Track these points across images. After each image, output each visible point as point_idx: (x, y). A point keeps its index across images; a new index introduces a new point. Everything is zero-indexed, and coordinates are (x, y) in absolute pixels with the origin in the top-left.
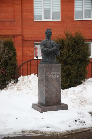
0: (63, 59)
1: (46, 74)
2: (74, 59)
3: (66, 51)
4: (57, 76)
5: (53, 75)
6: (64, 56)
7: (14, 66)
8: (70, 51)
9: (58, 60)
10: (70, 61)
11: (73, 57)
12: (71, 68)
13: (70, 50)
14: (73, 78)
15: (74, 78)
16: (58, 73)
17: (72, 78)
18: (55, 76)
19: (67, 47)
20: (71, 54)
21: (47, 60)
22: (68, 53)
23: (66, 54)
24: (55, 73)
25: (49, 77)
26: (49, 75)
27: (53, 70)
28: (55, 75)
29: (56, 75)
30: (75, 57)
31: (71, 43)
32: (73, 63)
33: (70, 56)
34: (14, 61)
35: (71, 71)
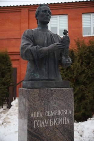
0: (73, 76)
1: (32, 116)
2: (90, 76)
3: (77, 64)
4: (64, 119)
5: (53, 117)
6: (75, 72)
7: (7, 86)
8: (84, 65)
9: (66, 78)
10: (84, 78)
11: (88, 74)
12: (85, 90)
13: (84, 63)
14: (88, 104)
15: (90, 103)
16: (66, 112)
17: (86, 104)
18: (57, 121)
19: (79, 59)
20: (85, 70)
21: (38, 76)
22: (80, 67)
23: (78, 69)
24: (59, 112)
25: (42, 124)
26: (42, 120)
27: (53, 104)
28: (57, 117)
29: (61, 116)
30: (92, 73)
31: (85, 53)
32: (88, 82)
33: (83, 72)
34: (8, 78)
35: (85, 94)
